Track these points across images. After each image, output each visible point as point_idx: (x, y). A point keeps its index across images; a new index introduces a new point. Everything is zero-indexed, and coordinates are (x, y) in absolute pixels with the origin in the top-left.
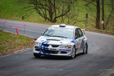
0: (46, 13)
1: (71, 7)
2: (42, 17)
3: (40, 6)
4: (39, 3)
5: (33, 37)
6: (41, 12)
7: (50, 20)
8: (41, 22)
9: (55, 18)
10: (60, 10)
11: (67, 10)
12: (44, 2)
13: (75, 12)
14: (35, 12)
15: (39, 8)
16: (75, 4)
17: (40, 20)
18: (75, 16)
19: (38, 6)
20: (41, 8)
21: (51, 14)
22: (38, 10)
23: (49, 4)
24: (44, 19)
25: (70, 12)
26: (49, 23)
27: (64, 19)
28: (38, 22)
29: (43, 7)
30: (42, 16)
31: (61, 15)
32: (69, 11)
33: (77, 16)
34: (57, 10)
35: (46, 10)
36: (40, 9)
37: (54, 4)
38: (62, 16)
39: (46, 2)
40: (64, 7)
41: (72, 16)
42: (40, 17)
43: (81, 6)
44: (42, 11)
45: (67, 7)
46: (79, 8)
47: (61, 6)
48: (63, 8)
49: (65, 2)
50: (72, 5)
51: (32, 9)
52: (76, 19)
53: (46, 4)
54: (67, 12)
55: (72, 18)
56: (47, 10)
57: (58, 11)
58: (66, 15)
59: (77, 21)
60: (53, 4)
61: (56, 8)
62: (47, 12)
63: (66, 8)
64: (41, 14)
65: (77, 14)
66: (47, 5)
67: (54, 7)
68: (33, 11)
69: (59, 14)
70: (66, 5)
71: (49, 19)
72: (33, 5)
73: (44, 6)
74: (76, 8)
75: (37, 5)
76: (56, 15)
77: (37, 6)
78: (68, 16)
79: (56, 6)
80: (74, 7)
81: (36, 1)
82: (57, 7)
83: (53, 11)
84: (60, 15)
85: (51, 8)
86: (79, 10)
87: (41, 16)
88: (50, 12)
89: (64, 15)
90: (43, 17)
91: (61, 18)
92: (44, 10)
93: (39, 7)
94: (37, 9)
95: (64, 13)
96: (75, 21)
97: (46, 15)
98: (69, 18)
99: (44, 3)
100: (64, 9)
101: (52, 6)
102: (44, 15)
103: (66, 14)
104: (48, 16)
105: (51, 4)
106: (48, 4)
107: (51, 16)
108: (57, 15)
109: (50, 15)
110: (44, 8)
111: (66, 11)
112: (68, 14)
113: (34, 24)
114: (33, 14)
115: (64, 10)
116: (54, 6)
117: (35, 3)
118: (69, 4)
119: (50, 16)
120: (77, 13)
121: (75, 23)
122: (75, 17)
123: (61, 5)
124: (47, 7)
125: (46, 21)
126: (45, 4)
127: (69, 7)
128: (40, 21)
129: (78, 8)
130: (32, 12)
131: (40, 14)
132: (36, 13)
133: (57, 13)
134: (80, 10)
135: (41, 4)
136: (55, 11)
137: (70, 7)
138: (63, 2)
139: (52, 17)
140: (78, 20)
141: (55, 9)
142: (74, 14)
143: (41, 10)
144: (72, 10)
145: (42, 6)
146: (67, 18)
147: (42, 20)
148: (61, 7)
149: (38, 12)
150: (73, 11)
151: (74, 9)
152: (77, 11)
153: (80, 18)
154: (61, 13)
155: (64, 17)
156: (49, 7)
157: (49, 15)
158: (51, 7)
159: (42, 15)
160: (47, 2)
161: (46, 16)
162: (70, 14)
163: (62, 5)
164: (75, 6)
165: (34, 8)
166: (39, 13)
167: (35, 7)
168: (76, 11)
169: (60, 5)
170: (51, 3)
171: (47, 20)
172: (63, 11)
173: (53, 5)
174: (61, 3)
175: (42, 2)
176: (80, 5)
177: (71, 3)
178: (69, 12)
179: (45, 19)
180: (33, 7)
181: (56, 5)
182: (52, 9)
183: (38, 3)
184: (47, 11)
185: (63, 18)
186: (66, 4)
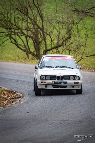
0: (27, 43)
1: (72, 32)
2: (21, 51)
3: (17, 31)
4: (15, 25)
5: (6, 88)
6: (20, 42)
7: (36, 56)
8: (20, 59)
9: (44, 51)
10: (54, 37)
11: (67, 36)
12: (24, 23)
13: (81, 40)
14: (8, 43)
15: (15, 34)
16: (79, 25)
17: (18, 56)
18: (80, 46)
19: (13, 30)
20: (18, 35)
21: (37, 44)
22: (14, 39)
23: (34, 26)
24: (24, 54)
25: (72, 39)
26: (34, 61)
27: (61, 52)
28: (15, 60)
29: (22, 33)
30: (21, 49)
31: (56, 45)
32: (69, 38)
33: (83, 46)
34: (48, 37)
35: (28, 38)
36: (16, 36)
37: (43, 26)
38: (57, 47)
39: (28, 22)
40: (60, 31)
41: (75, 47)
42: (18, 51)
43: (92, 29)
44: (20, 39)
45: (66, 31)
46: (88, 33)
47: (55, 30)
48: (59, 33)
49: (61, 23)
50: (74, 26)
51: (2, 38)
52: (83, 53)
53: (28, 26)
54: (66, 40)
55: (75, 50)
56: (30, 37)
57: (50, 39)
58: (64, 45)
59: (84, 56)
60: (41, 27)
61: (46, 33)
62: (31, 42)
63: (64, 32)
64: (20, 45)
65: (84, 44)
66: (30, 28)
67: (41, 33)
68: (4, 40)
69: (52, 44)
70: (64, 27)
71: (33, 55)
72: (5, 30)
73: (24, 31)
74: (83, 33)
75: (11, 29)
76: (46, 47)
77: (12, 32)
78: (68, 47)
79: (46, 29)
80: (78, 31)
81: (10, 22)
82: (48, 32)
83: (40, 40)
84: (53, 46)
85: (36, 34)
86: (87, 35)
87: (19, 49)
88: (36, 42)
89: (60, 46)
90: (23, 51)
91: (55, 50)
92: (23, 38)
93: (15, 32)
94: (12, 37)
95: (60, 42)
96: (80, 56)
97: (28, 47)
98: (69, 50)
99: (24, 25)
100: (60, 35)
101: (39, 30)
102: (25, 46)
103: (64, 43)
104: (32, 49)
105: (36, 27)
106: (30, 26)
107: (37, 49)
108: (48, 46)
109: (35, 47)
110: (24, 34)
111: (64, 39)
112: (68, 43)
113: (7, 63)
114: (5, 46)
115: (61, 37)
116: (42, 29)
117: (7, 25)
118: (69, 26)
119: (35, 49)
120: (85, 41)
121: (81, 60)
122: (82, 48)
123: (54, 27)
124: (30, 32)
125: (29, 58)
126: (25, 27)
127: (69, 31)
128: (17, 58)
129: (85, 33)
130: (3, 43)
131: (17, 45)
132: (11, 43)
133: (48, 42)
134: (89, 36)
135: (18, 28)
136: (45, 40)
137: (71, 30)
138: (59, 23)
139: (39, 49)
140: (86, 54)
141: (44, 35)
142: (78, 44)
143: (18, 38)
144: (75, 36)
145: (19, 31)
146: (67, 51)
147: (21, 56)
148: (55, 32)
149: (14, 42)
150: (77, 39)
151: (79, 34)
152: (84, 37)
153: (90, 51)
154: (55, 42)
155: (60, 49)
156: (33, 33)
157: (33, 47)
158: (37, 31)
159: (21, 47)
160: (29, 24)
161: (29, 49)
162: (72, 43)
163: (57, 28)
164: (79, 28)
165: (7, 35)
166: (14, 44)
167: (7, 33)
168: (82, 38)
169: (52, 28)
170: (37, 25)
171: (30, 56)
172: (59, 38)
173: (39, 28)
174: (54, 24)
175: (20, 23)
176: (90, 27)
177: (73, 23)
178: (69, 40)
179: (27, 55)
180: (4, 34)
181: (45, 27)
182: (40, 35)
183: (13, 25)
184: (30, 39)
185: (59, 52)
186: (64, 25)
